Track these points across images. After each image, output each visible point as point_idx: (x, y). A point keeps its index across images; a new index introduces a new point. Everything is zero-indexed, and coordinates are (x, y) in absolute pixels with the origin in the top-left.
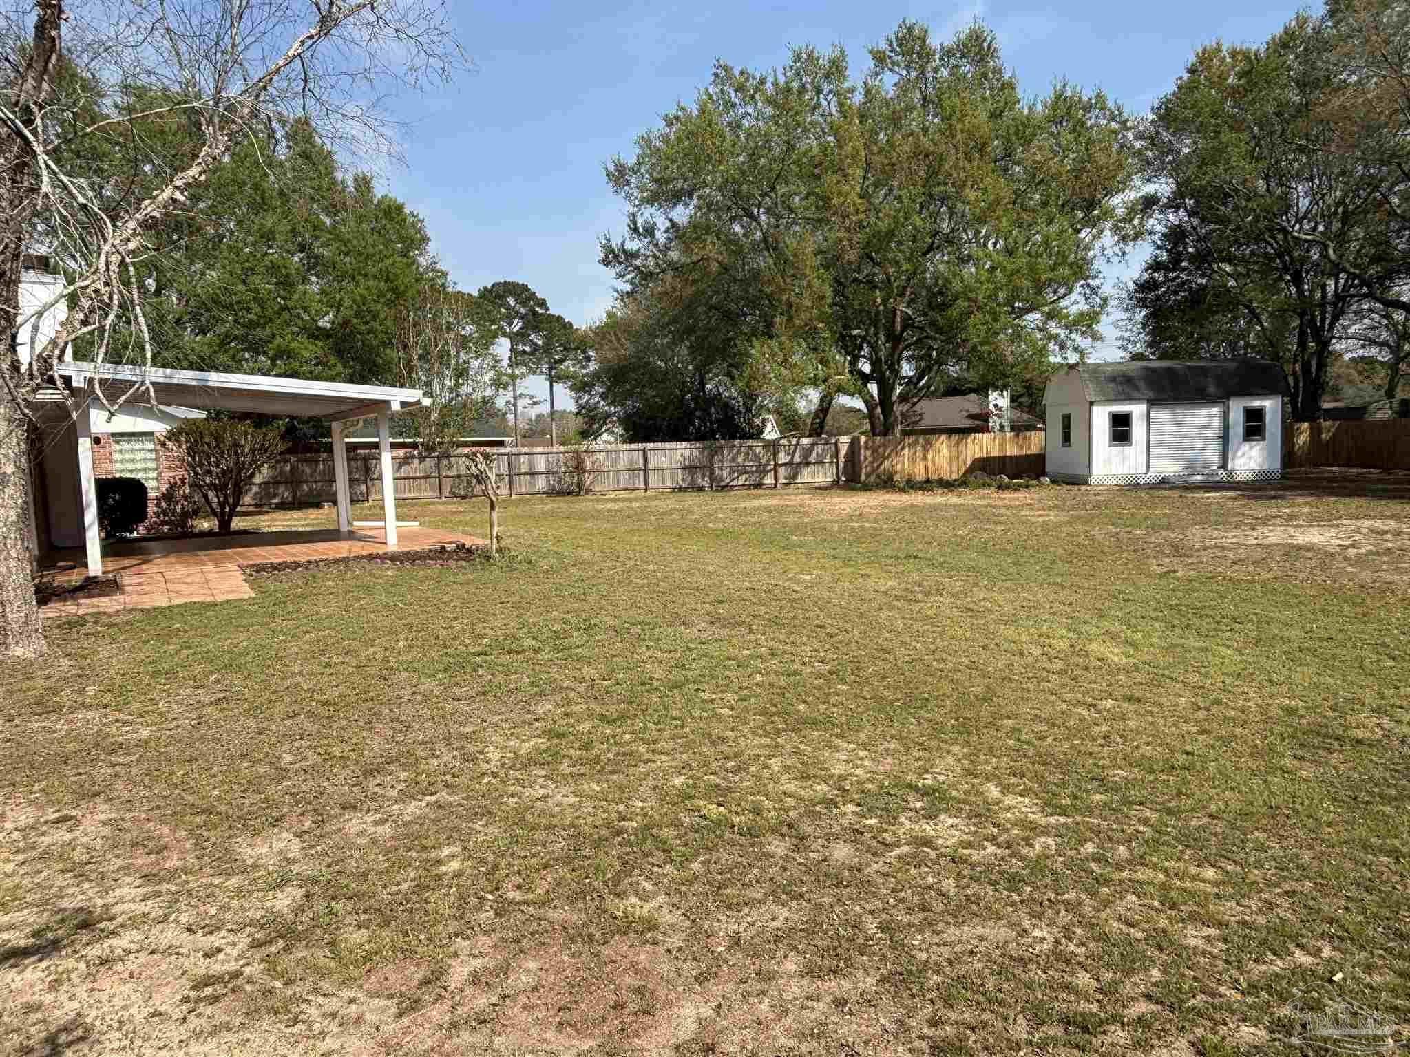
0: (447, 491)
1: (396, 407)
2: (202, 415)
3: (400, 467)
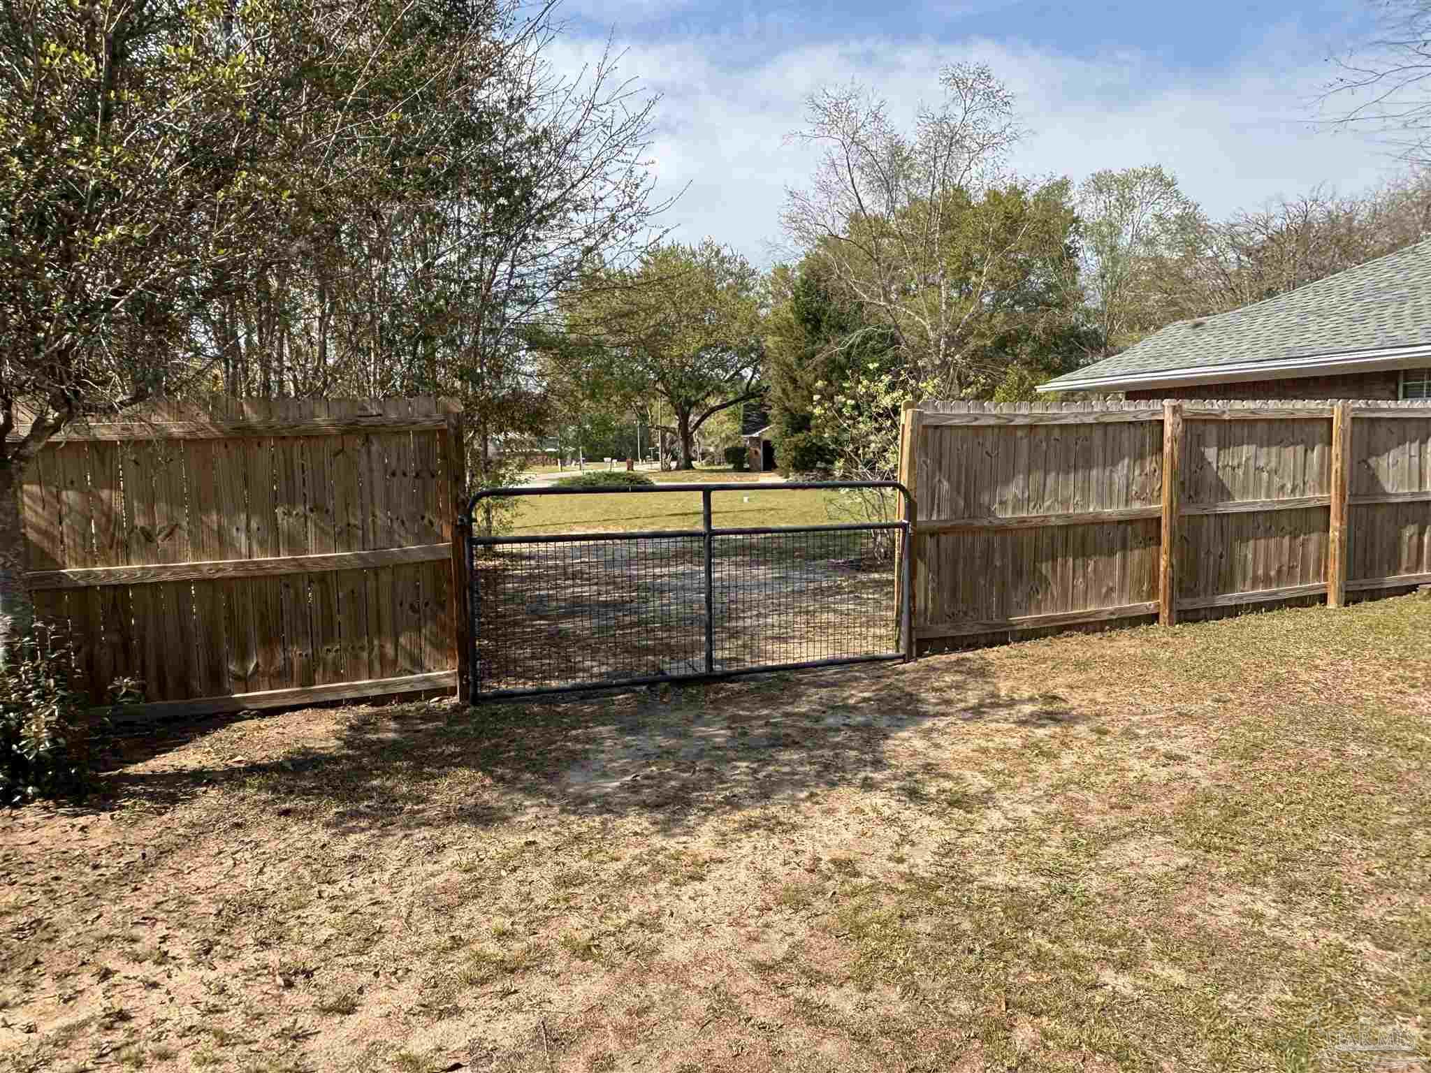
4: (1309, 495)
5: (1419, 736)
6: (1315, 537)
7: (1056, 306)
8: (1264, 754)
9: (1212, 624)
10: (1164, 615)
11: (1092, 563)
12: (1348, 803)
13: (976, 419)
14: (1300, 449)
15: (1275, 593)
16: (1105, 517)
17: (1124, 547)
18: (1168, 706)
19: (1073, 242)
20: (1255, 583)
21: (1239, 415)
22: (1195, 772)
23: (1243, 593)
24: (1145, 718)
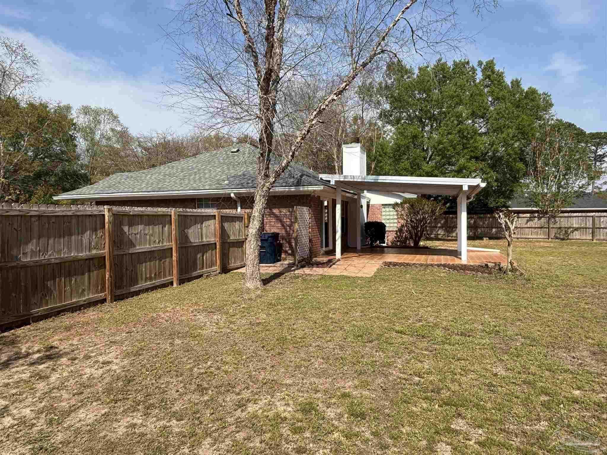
0: (552, 236)
1: (465, 188)
2: (415, 196)
3: (527, 222)
4: (165, 244)
5: (199, 331)
6: (168, 260)
7: (67, 161)
8: (144, 352)
9: (130, 300)
10: (109, 298)
11: (74, 279)
12: (173, 364)
13: (7, 212)
14: (161, 226)
15: (154, 283)
16: (79, 258)
17: (89, 271)
18: (107, 339)
19: (73, 133)
20: (146, 279)
21: (136, 213)
22: (114, 367)
23: (143, 284)
24: (95, 347)
